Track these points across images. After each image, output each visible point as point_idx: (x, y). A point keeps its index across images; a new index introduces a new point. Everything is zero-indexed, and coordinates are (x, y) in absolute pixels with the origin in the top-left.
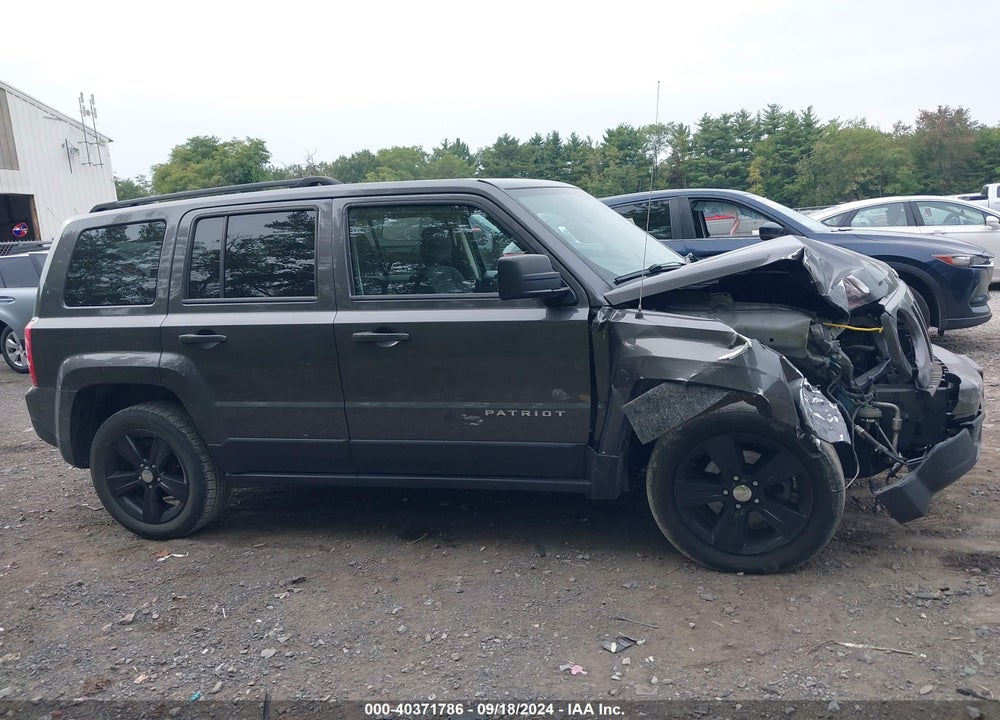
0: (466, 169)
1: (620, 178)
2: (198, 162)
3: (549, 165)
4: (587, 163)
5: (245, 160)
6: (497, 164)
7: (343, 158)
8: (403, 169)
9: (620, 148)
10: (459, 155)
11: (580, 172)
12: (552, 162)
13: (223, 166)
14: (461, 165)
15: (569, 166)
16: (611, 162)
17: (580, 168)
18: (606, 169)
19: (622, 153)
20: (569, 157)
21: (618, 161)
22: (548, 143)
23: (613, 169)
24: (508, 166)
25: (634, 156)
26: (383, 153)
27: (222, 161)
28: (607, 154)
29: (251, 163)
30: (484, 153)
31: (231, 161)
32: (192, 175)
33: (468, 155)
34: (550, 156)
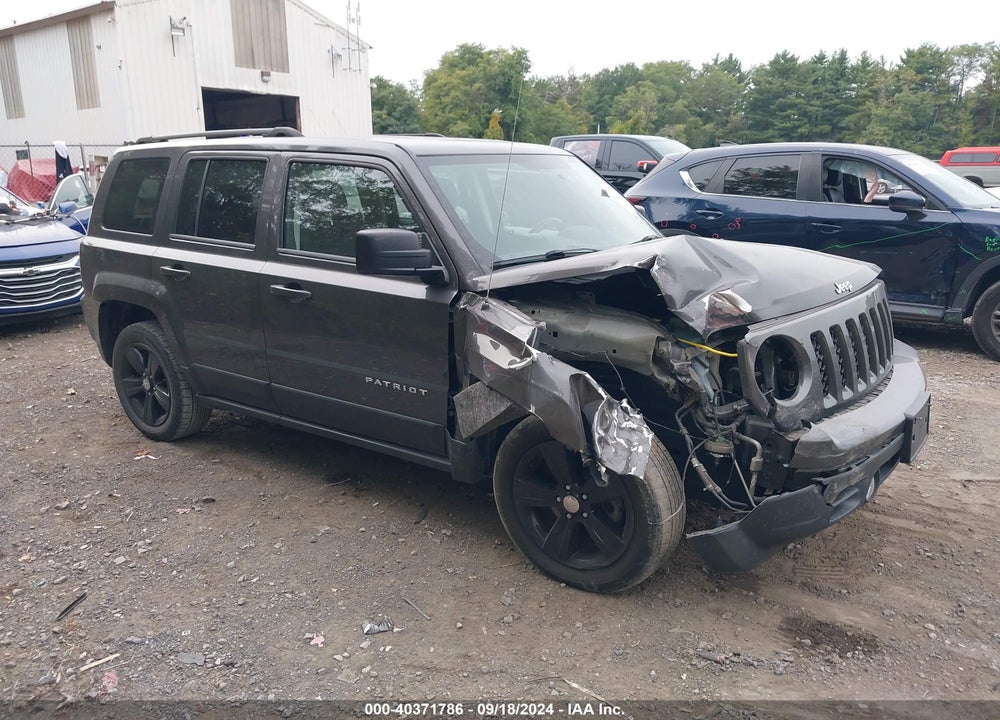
0: (734, 87)
1: (912, 106)
2: (463, 69)
3: (829, 86)
4: (875, 87)
5: (507, 69)
6: (770, 83)
7: (607, 71)
8: (666, 84)
9: (919, 71)
10: (729, 72)
11: (866, 96)
12: (834, 84)
13: (485, 74)
14: (731, 82)
15: (853, 89)
16: (905, 87)
17: (866, 92)
18: (897, 95)
19: (920, 77)
20: (855, 78)
21: (913, 86)
22: (833, 62)
23: (906, 95)
24: (782, 85)
25: (935, 81)
26: (648, 66)
27: (485, 68)
28: (901, 77)
29: (513, 72)
30: (758, 70)
31: (495, 69)
32: (456, 82)
33: (739, 71)
34: (832, 76)
